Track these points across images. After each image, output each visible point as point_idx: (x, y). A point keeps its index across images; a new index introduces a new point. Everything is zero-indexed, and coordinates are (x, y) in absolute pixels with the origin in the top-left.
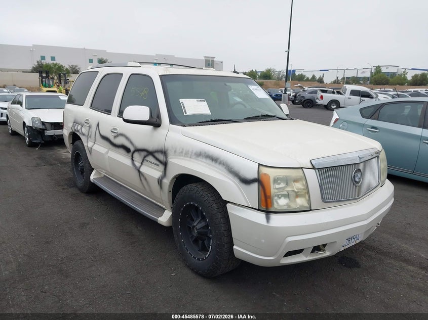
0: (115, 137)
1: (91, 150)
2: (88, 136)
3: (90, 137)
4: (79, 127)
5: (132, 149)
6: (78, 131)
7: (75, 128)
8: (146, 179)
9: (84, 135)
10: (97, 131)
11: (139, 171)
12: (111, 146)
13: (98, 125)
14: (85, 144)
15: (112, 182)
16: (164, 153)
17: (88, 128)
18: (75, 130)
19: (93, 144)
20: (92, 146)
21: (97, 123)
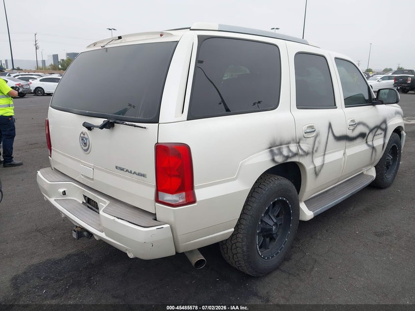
0: (353, 130)
2: (313, 152)
3: (317, 150)
4: (293, 148)
5: (368, 132)
6: (296, 155)
7: (285, 153)
9: (307, 154)
10: (330, 134)
11: (373, 148)
12: (347, 144)
13: (330, 126)
14: (310, 167)
17: (312, 140)
18: (287, 157)
19: (322, 157)
20: (324, 161)
21: (327, 125)
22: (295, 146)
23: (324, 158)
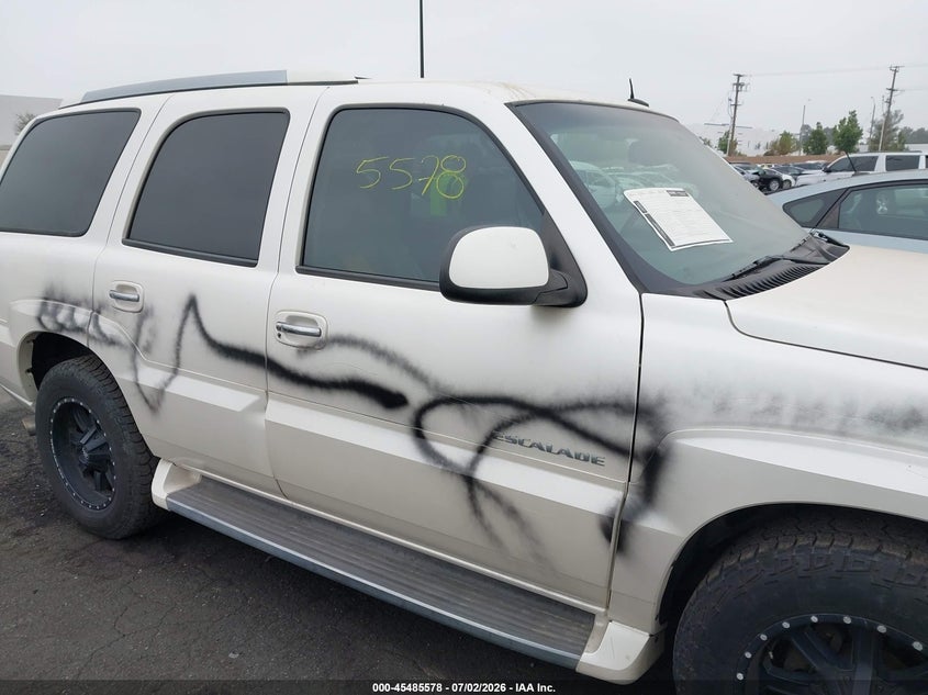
0: (304, 350)
1: (155, 401)
2: (136, 349)
3: (147, 349)
4: (81, 316)
5: (417, 395)
6: (79, 330)
7: (61, 317)
8: (512, 512)
9: (112, 342)
10: (191, 327)
11: (470, 481)
12: (276, 384)
13: (192, 304)
14: (122, 376)
15: (264, 506)
16: (641, 411)
17: (131, 319)
18: (62, 327)
19: (169, 374)
20: (166, 385)
21: (183, 300)
22: (87, 314)
23: (171, 379)
